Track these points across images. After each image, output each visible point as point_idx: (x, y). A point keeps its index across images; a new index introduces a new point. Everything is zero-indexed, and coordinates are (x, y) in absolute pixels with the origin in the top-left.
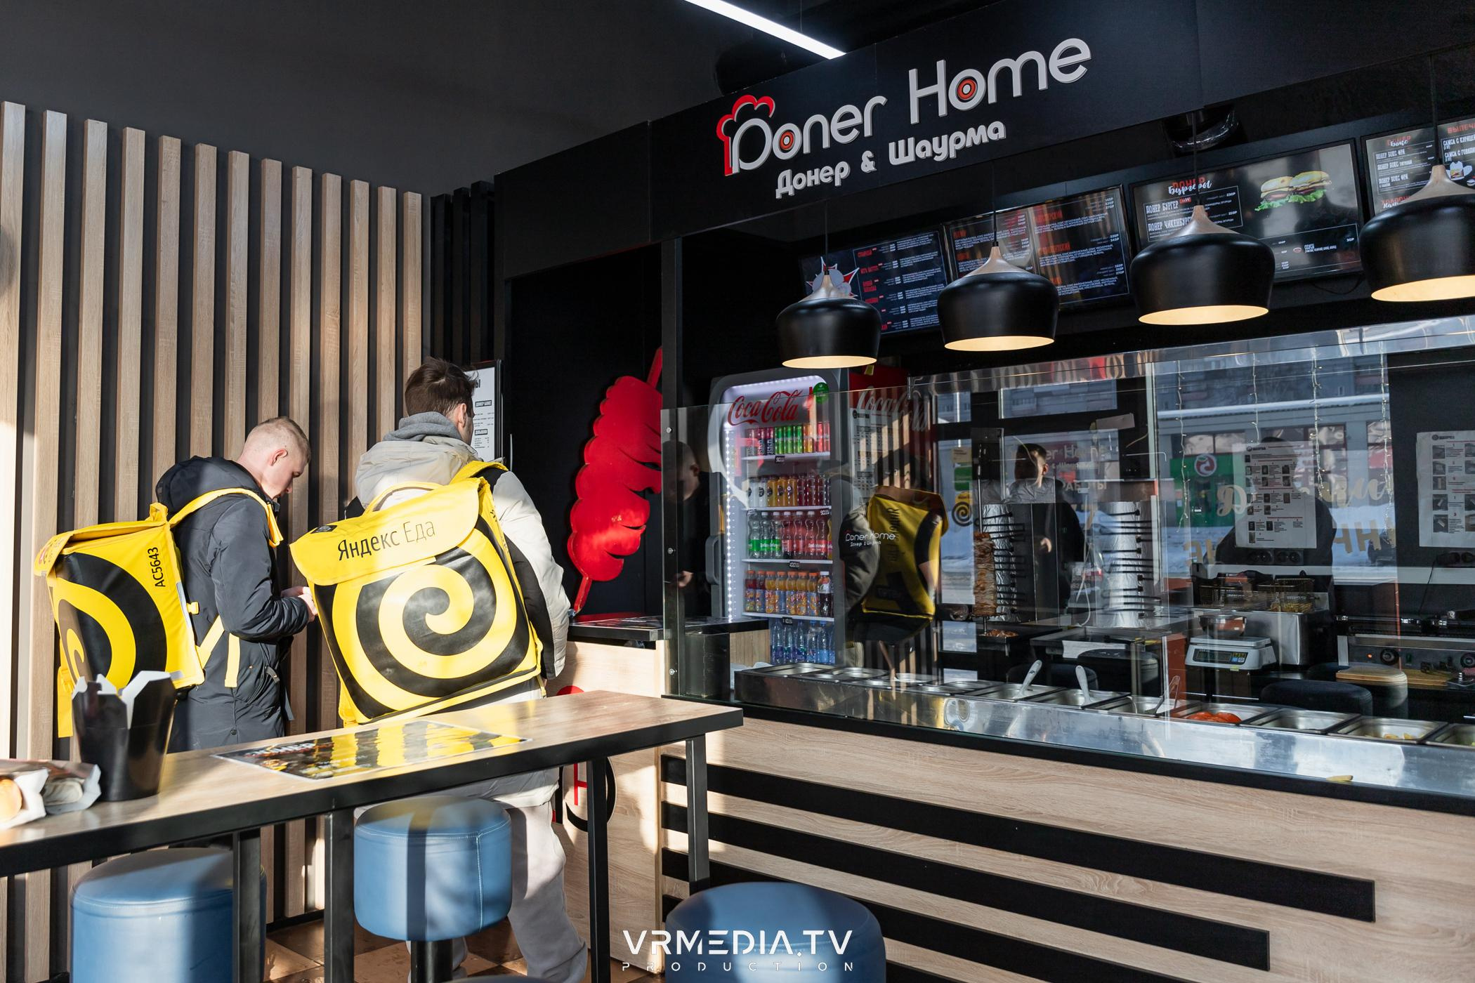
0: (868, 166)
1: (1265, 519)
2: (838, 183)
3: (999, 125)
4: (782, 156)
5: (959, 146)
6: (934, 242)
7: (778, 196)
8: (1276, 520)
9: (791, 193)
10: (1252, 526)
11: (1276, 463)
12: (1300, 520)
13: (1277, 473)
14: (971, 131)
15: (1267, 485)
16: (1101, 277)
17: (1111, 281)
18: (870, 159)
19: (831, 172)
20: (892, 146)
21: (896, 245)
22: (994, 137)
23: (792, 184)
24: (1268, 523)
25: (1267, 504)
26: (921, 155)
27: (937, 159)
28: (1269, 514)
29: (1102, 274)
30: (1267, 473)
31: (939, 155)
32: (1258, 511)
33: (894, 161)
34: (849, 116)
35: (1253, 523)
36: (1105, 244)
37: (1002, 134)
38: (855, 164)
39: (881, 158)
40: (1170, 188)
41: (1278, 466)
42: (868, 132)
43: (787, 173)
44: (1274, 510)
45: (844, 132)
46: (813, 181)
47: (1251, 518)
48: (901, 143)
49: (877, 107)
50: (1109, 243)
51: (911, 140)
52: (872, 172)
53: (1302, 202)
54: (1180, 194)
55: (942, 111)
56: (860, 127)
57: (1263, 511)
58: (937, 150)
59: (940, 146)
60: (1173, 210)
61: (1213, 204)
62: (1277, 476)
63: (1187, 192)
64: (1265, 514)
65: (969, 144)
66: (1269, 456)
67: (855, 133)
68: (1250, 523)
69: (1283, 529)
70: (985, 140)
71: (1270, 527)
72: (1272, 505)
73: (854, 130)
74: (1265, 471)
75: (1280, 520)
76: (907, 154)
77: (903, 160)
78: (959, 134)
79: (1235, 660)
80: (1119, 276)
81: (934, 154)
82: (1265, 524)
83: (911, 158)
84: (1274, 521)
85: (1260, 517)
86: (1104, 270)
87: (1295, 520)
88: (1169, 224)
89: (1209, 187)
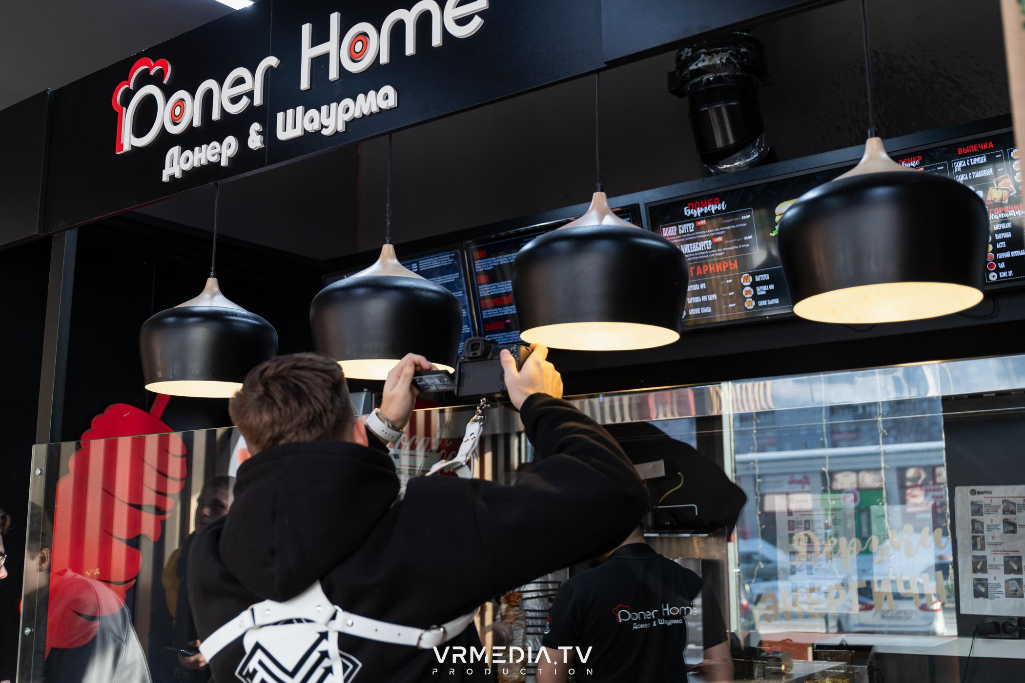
0: (255, 141)
2: (224, 163)
3: (388, 89)
4: (174, 130)
5: (348, 117)
6: (456, 263)
7: (165, 178)
9: (178, 175)
14: (361, 97)
18: (259, 133)
19: (218, 150)
20: (280, 116)
21: (418, 265)
22: (384, 105)
23: (179, 164)
26: (310, 128)
27: (325, 132)
31: (327, 127)
33: (282, 135)
34: (240, 81)
35: (796, 583)
37: (392, 102)
38: (243, 138)
39: (269, 132)
40: (685, 208)
42: (258, 101)
43: (175, 151)
44: (817, 570)
45: (235, 100)
46: (200, 160)
48: (290, 112)
49: (270, 70)
51: (300, 109)
52: (260, 149)
54: (695, 216)
55: (333, 74)
56: (250, 94)
57: (805, 571)
58: (325, 122)
59: (329, 116)
60: (689, 232)
61: (729, 228)
62: (819, 532)
63: (703, 214)
64: (808, 574)
65: (358, 115)
66: (811, 509)
67: (245, 101)
69: (826, 593)
70: (375, 109)
71: (812, 589)
72: (815, 565)
73: (244, 96)
74: (806, 525)
76: (295, 127)
77: (290, 134)
78: (347, 102)
81: (323, 126)
82: (808, 585)
83: (298, 132)
85: (802, 577)
88: (686, 249)
89: (723, 209)
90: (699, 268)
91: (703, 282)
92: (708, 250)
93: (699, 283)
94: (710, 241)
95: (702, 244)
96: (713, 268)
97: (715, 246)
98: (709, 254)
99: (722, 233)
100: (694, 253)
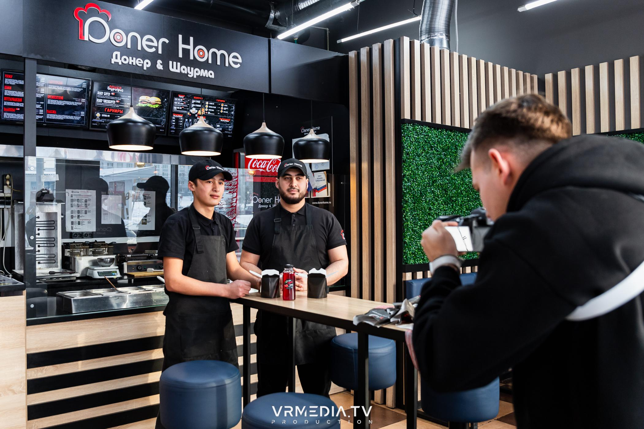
0: (159, 66)
1: (77, 220)
2: (145, 68)
3: (212, 72)
5: (198, 74)
7: (113, 62)
8: (81, 221)
9: (120, 63)
10: (72, 223)
11: (82, 198)
12: (90, 221)
13: (83, 202)
14: (202, 70)
15: (79, 207)
16: (74, 115)
17: (78, 118)
18: (161, 64)
19: (142, 62)
20: (171, 62)
22: (210, 76)
23: (121, 59)
24: (78, 222)
25: (79, 214)
26: (183, 72)
28: (79, 218)
29: (75, 114)
30: (79, 202)
31: (190, 75)
32: (75, 217)
33: (171, 69)
34: (151, 40)
35: (73, 222)
36: (79, 102)
37: (213, 76)
38: (154, 63)
39: (166, 65)
40: (108, 87)
41: (83, 199)
42: (161, 52)
43: (118, 53)
44: (81, 217)
45: (149, 47)
46: (132, 63)
47: (72, 220)
48: (175, 63)
49: (165, 43)
50: (80, 102)
51: (179, 64)
53: (151, 107)
54: (111, 91)
57: (77, 217)
58: (189, 72)
59: (190, 71)
60: (108, 96)
62: (82, 203)
63: (114, 91)
64: (78, 218)
65: (201, 75)
66: (80, 195)
67: (154, 49)
68: (72, 222)
69: (84, 224)
70: (208, 76)
71: (79, 223)
72: (81, 215)
74: (78, 201)
75: (83, 221)
76: (177, 69)
77: (174, 70)
78: (198, 69)
79: (113, 274)
80: (81, 116)
81: (188, 74)
82: (77, 222)
83: (178, 71)
84: (80, 221)
85: (76, 220)
86: (76, 113)
87: (88, 221)
88: (105, 101)
89: (122, 92)
90: (108, 109)
91: (109, 114)
92: (113, 104)
93: (107, 114)
94: (115, 101)
95: (112, 101)
96: (114, 111)
97: (116, 103)
98: (113, 105)
99: (120, 99)
100: (108, 103)
